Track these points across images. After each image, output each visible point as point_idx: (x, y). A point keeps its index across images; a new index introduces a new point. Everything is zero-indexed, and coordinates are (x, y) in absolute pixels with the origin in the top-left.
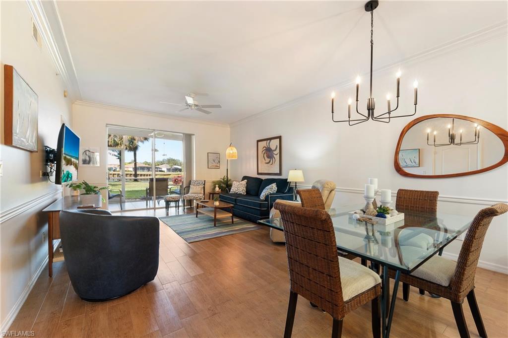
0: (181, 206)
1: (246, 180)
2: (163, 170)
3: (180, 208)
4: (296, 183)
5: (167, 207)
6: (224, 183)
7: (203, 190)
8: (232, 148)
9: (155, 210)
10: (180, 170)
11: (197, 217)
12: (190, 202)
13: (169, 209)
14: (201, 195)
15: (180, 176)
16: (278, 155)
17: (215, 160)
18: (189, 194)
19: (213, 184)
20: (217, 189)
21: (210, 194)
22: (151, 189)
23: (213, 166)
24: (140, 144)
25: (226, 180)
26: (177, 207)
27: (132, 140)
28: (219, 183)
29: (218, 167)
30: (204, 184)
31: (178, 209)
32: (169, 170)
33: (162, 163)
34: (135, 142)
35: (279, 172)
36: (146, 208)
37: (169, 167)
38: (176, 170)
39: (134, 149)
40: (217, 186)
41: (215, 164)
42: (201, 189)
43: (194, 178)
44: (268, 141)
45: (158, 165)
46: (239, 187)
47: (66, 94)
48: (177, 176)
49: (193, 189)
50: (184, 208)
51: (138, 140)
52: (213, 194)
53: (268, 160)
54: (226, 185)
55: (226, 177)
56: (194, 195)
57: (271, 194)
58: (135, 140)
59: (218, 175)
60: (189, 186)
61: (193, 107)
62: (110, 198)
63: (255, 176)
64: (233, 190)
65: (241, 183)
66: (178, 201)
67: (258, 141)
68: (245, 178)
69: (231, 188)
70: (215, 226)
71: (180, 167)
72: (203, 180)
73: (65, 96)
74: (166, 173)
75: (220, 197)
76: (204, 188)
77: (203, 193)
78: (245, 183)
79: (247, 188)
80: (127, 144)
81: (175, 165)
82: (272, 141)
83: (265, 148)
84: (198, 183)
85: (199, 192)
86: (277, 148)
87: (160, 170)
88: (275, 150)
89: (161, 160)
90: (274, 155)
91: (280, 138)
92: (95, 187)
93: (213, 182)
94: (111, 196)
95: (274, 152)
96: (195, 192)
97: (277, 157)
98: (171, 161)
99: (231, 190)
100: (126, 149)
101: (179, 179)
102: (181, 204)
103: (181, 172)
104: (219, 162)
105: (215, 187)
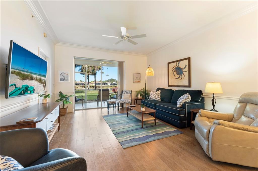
0: (117, 107)
1: (160, 91)
2: (108, 84)
3: (116, 108)
4: (213, 94)
5: (108, 107)
6: (143, 93)
7: (130, 97)
8: (151, 69)
9: (101, 109)
10: (116, 84)
11: (127, 117)
12: (122, 105)
13: (110, 108)
14: (130, 100)
15: (116, 87)
16: (188, 72)
17: (137, 77)
18: (121, 100)
19: (136, 93)
20: (139, 96)
21: (135, 99)
22: (99, 95)
23: (136, 81)
24: (97, 72)
25: (145, 90)
26: (115, 107)
27: (94, 70)
28: (140, 92)
29: (139, 82)
30: (131, 93)
31: (115, 109)
32: (111, 84)
33: (108, 81)
34: (95, 71)
35: (188, 85)
36: (97, 107)
37: (111, 83)
38: (114, 84)
39: (94, 74)
40: (139, 94)
41: (137, 80)
42: (129, 96)
43: (125, 89)
44: (178, 62)
45: (106, 82)
46: (155, 96)
47: (45, 35)
48: (115, 87)
49: (124, 96)
50: (119, 108)
51: (96, 70)
52: (137, 100)
53: (177, 76)
54: (145, 94)
55: (144, 89)
56: (125, 100)
57: (187, 103)
58: (95, 70)
59: (139, 87)
60: (122, 94)
61: (126, 39)
62: (76, 101)
63: (167, 87)
64: (151, 97)
65: (157, 92)
66: (115, 104)
67: (168, 63)
68: (158, 89)
69: (149, 96)
70: (142, 127)
71: (116, 83)
72: (130, 90)
73: (45, 37)
74: (110, 86)
75: (142, 102)
76: (131, 95)
77: (130, 99)
78: (160, 92)
79: (161, 96)
80: (91, 72)
81: (114, 82)
82: (181, 62)
83: (175, 68)
84: (127, 93)
85: (127, 98)
86: (186, 66)
87: (107, 84)
88: (184, 68)
89: (108, 80)
90: (184, 72)
91: (189, 59)
92: (66, 95)
93: (137, 92)
94: (77, 100)
95: (183, 70)
96: (126, 98)
97: (186, 74)
98: (112, 80)
99: (150, 98)
100: (91, 74)
101: (116, 89)
102: (116, 105)
103: (116, 85)
104: (140, 79)
105: (138, 95)
